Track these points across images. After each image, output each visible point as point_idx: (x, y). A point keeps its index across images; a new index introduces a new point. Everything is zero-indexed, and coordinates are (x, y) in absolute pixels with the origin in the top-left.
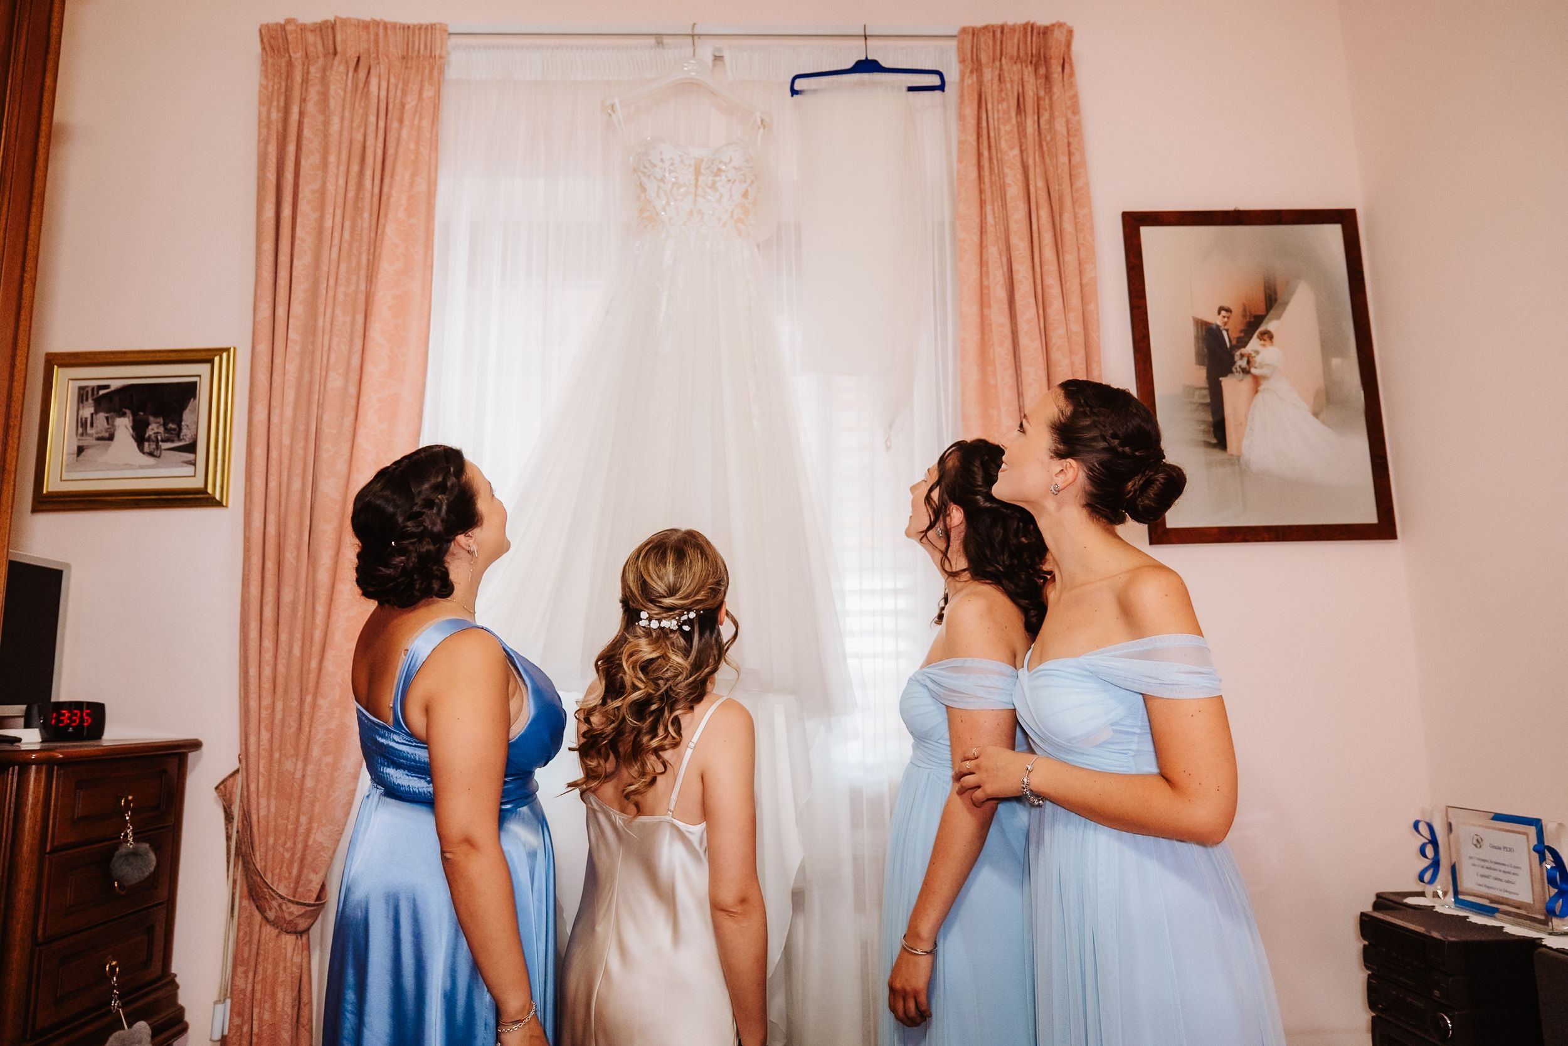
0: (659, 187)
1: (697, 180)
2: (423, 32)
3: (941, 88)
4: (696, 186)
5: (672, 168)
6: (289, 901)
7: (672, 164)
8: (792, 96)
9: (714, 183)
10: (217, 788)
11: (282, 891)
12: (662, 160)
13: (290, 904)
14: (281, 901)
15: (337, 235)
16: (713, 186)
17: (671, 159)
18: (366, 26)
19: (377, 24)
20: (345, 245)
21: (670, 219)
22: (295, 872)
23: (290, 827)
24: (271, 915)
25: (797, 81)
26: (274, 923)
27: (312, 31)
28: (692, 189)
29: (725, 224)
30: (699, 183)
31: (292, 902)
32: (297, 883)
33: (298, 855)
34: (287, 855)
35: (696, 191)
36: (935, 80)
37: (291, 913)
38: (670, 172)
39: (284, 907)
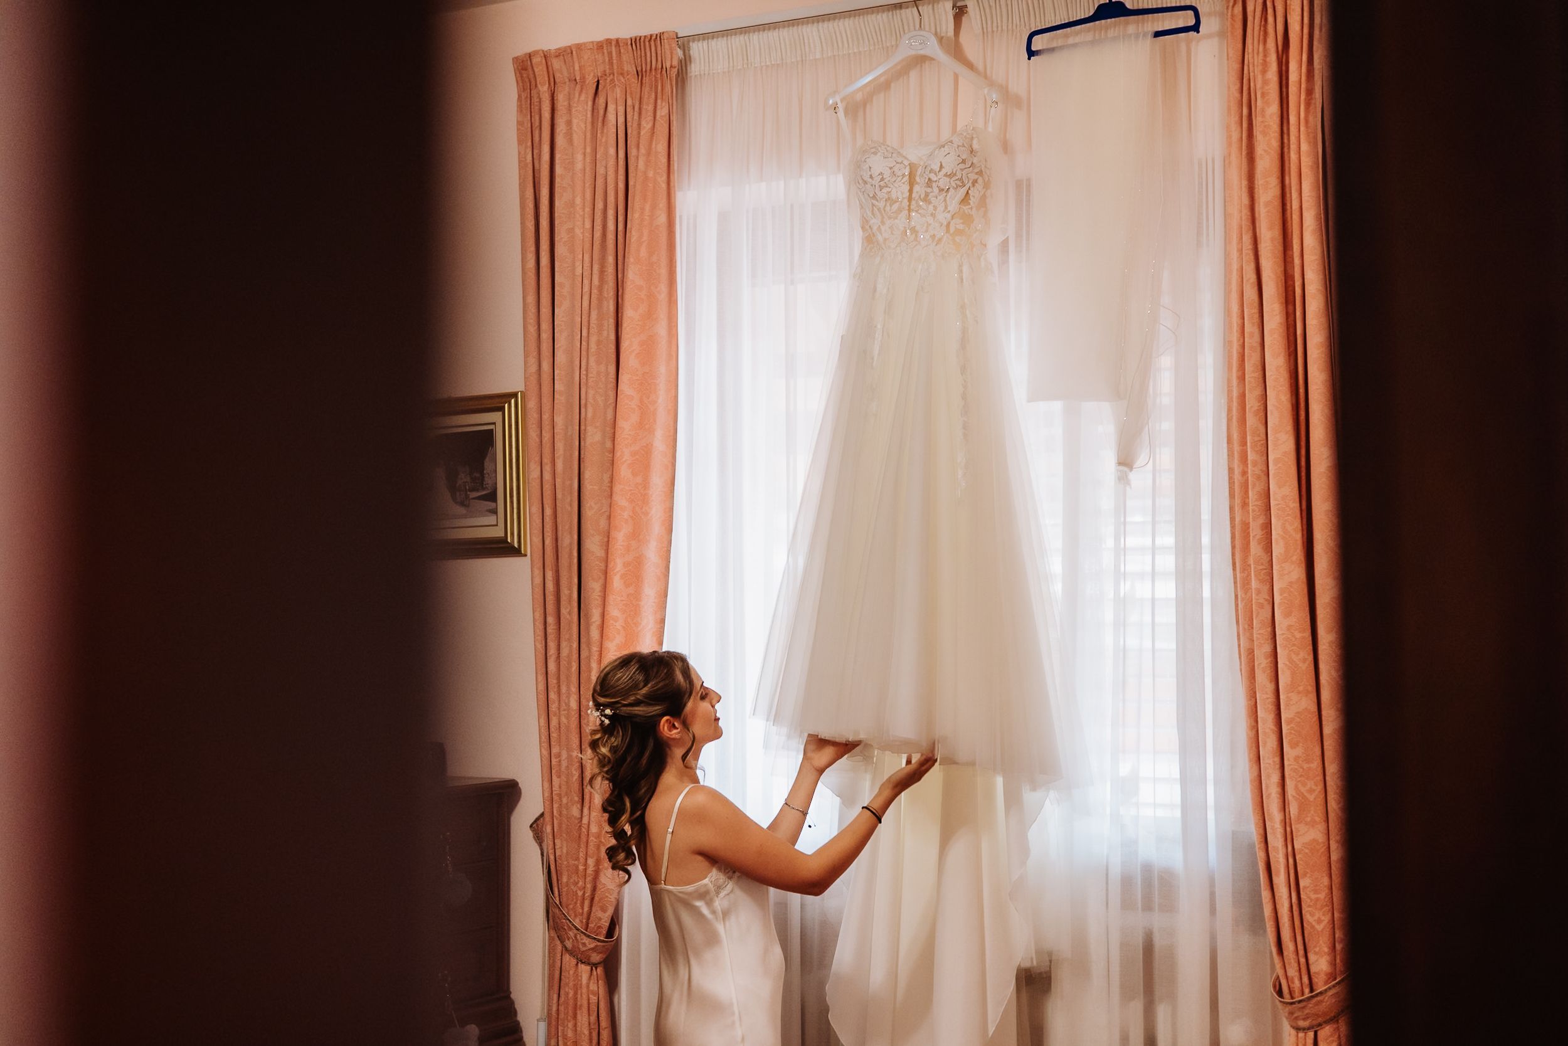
0: (873, 205)
1: (911, 191)
2: (652, 43)
3: (1196, 28)
4: (910, 199)
5: (882, 183)
6: (582, 932)
7: (882, 179)
8: (1029, 59)
9: (927, 194)
10: (531, 826)
11: (577, 923)
12: (871, 177)
13: (583, 937)
14: (575, 931)
15: (586, 282)
16: (926, 199)
17: (881, 174)
18: (600, 46)
19: (609, 42)
20: (595, 291)
21: (885, 240)
22: (586, 909)
23: (581, 868)
24: (569, 944)
25: (1035, 38)
26: (571, 953)
27: (557, 56)
28: (906, 202)
29: (940, 240)
30: (914, 195)
31: (585, 934)
32: (588, 918)
33: (588, 894)
34: (580, 893)
35: (909, 206)
36: (1188, 19)
37: (584, 944)
38: (881, 188)
39: (578, 937)
